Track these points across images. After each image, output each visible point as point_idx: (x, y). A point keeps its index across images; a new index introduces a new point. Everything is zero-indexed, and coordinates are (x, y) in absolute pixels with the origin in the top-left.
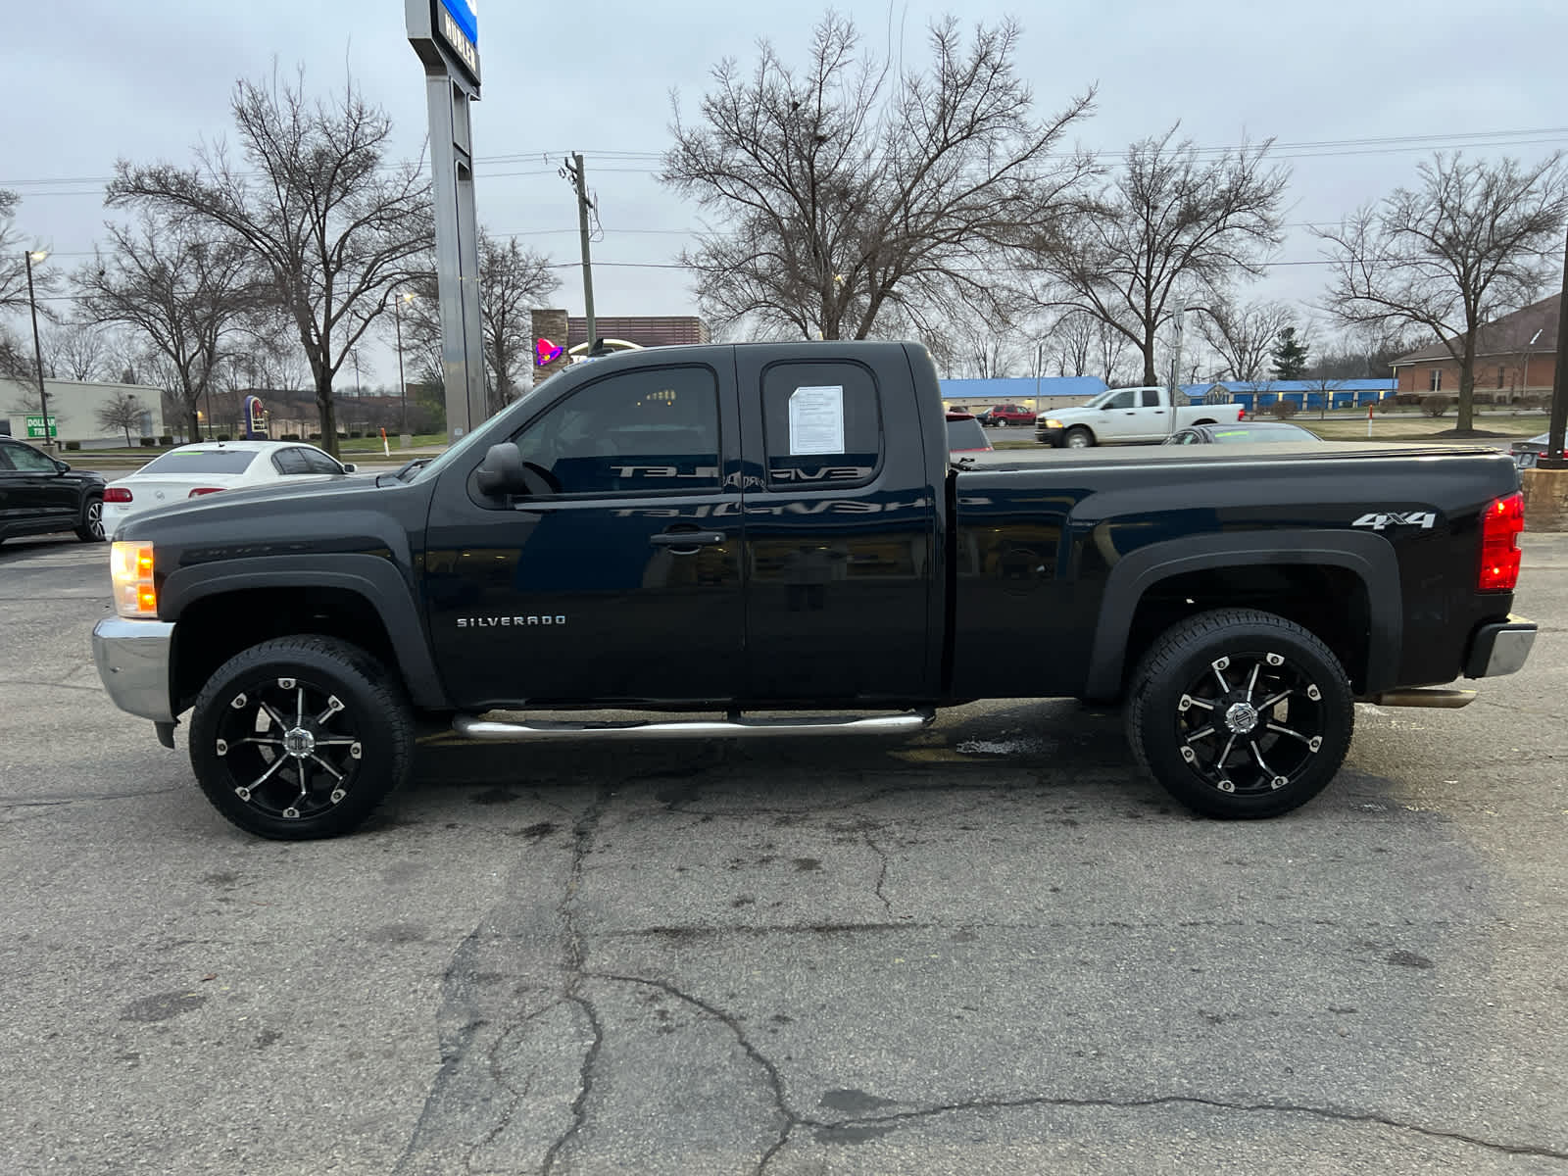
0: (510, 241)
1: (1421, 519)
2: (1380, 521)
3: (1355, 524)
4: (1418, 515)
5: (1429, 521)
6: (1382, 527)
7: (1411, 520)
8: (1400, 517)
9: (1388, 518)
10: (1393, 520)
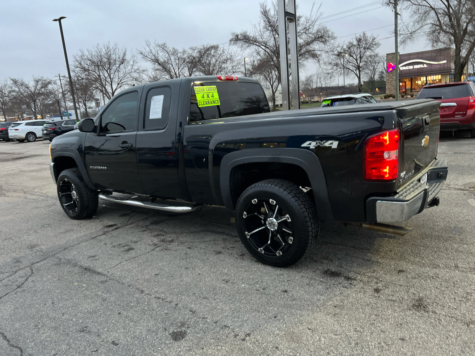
0: (363, 33)
1: (332, 144)
2: (313, 145)
3: (302, 146)
4: (330, 142)
5: (335, 144)
6: (314, 147)
7: (327, 144)
8: (322, 143)
9: (317, 143)
10: (318, 144)
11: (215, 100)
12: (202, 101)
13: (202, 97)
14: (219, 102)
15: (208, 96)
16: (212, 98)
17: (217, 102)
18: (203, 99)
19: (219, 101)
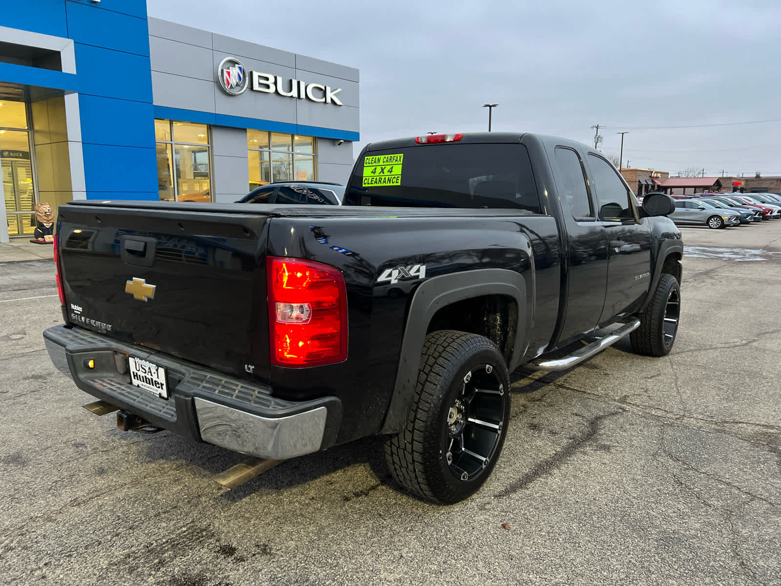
11: (393, 177)
12: (370, 178)
13: (372, 172)
14: (399, 181)
15: (382, 170)
16: (389, 174)
17: (395, 180)
18: (373, 174)
19: (400, 179)
